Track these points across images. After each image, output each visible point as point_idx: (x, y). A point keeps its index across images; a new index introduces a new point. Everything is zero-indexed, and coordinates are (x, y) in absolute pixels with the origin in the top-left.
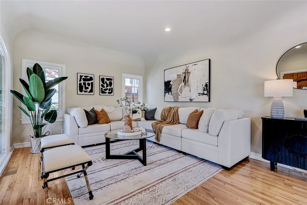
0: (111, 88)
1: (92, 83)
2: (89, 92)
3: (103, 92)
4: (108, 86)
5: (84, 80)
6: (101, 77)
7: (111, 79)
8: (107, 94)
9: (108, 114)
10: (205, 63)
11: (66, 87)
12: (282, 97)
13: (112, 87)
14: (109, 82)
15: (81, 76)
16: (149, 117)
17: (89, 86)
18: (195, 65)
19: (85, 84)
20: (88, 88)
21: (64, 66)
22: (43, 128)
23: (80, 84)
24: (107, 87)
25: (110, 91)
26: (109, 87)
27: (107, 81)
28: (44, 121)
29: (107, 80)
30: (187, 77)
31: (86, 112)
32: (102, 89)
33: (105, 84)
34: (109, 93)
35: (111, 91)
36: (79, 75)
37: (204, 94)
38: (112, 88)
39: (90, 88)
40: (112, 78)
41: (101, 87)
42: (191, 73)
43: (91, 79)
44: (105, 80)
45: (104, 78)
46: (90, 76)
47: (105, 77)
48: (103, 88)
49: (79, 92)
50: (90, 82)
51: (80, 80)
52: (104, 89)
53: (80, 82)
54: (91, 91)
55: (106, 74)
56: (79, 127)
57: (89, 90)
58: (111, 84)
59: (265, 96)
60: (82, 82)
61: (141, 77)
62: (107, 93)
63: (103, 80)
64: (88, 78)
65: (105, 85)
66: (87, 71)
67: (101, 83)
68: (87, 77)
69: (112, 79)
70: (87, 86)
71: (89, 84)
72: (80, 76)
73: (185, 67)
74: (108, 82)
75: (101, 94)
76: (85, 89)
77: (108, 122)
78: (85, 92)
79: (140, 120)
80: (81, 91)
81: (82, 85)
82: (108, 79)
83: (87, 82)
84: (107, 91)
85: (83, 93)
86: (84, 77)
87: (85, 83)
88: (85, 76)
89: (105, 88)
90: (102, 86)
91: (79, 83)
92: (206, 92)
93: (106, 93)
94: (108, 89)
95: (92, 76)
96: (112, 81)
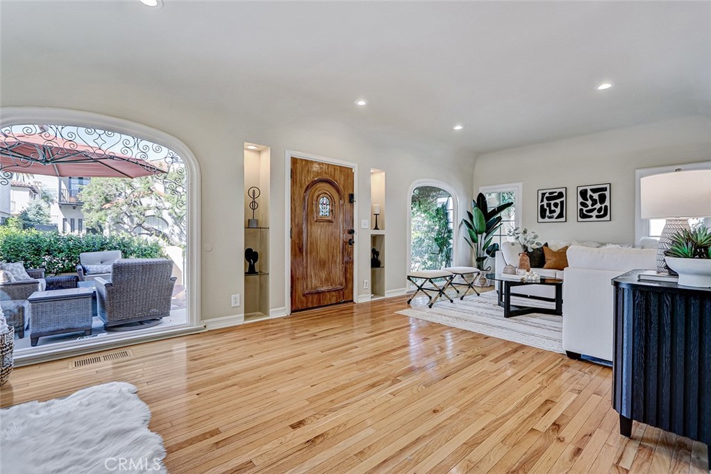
0: (603, 206)
1: (562, 202)
2: (556, 218)
3: (583, 216)
4: (597, 203)
5: (548, 199)
6: (580, 189)
7: (603, 188)
8: (594, 218)
13: (607, 203)
14: (599, 195)
15: (543, 194)
17: (556, 207)
19: (549, 205)
20: (554, 211)
21: (521, 183)
23: (542, 206)
24: (592, 205)
25: (602, 213)
26: (598, 206)
27: (593, 195)
29: (594, 193)
32: (581, 210)
33: (587, 200)
34: (597, 217)
35: (604, 213)
36: (540, 192)
38: (606, 207)
39: (558, 210)
40: (608, 186)
41: (580, 207)
43: (560, 195)
44: (589, 193)
45: (586, 190)
46: (558, 191)
47: (588, 188)
48: (585, 209)
49: (540, 220)
50: (558, 201)
51: (542, 201)
52: (586, 211)
53: (542, 203)
55: (591, 180)
57: (555, 215)
58: (602, 198)
60: (545, 202)
62: (594, 216)
63: (583, 194)
64: (555, 194)
65: (589, 202)
67: (580, 200)
68: (553, 193)
69: (606, 188)
70: (553, 208)
71: (556, 205)
74: (596, 196)
75: (580, 219)
76: (550, 213)
78: (550, 218)
80: (543, 216)
81: (545, 207)
82: (594, 191)
83: (552, 202)
84: (595, 213)
85: (546, 219)
86: (547, 195)
87: (550, 203)
88: (550, 193)
89: (590, 207)
90: (582, 204)
91: (540, 204)
93: (591, 217)
94: (595, 209)
95: (563, 191)
96: (607, 193)
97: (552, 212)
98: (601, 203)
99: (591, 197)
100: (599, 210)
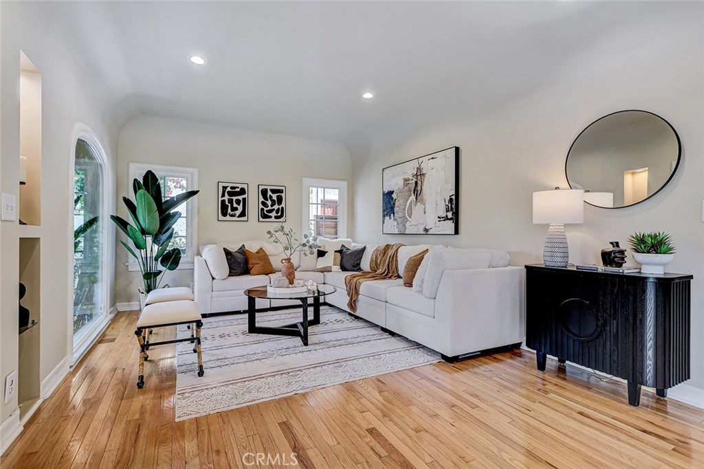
0: (280, 207)
1: (244, 199)
2: (238, 217)
3: (265, 216)
4: (275, 204)
5: (230, 194)
6: (261, 188)
7: (280, 190)
8: (273, 219)
9: (270, 258)
10: (448, 156)
11: (199, 209)
12: (566, 225)
13: (283, 205)
14: (277, 196)
15: (225, 188)
16: (348, 265)
17: (239, 205)
18: (432, 158)
19: (231, 201)
20: (236, 209)
21: (196, 171)
22: (158, 278)
23: (223, 202)
24: (272, 206)
25: (279, 214)
26: (276, 207)
27: (272, 195)
28: (160, 267)
29: (273, 193)
30: (419, 183)
31: (227, 253)
32: (262, 209)
33: (267, 200)
34: (276, 217)
35: (281, 214)
36: (221, 185)
37: (447, 218)
38: (282, 208)
39: (240, 208)
40: (283, 188)
41: (261, 206)
42: (426, 175)
43: (243, 191)
44: (269, 193)
45: (267, 190)
46: (241, 186)
47: (269, 188)
48: (265, 209)
49: (221, 218)
50: (240, 198)
51: (223, 195)
52: (267, 211)
53: (223, 198)
54: (243, 214)
55: (271, 182)
56: (213, 279)
57: (238, 213)
58: (280, 200)
59: (534, 223)
60: (227, 197)
61: (344, 184)
62: (273, 217)
63: (264, 193)
64: (237, 190)
65: (269, 203)
66: (235, 178)
67: (262, 199)
68: (235, 188)
69: (283, 190)
70: (235, 205)
71: (238, 202)
72: (223, 187)
73: (415, 164)
74: (274, 197)
75: (261, 219)
76: (232, 211)
77: (269, 272)
78: (232, 216)
79: (329, 270)
80: (224, 214)
81: (227, 203)
82: (274, 191)
83: (234, 198)
84: (274, 214)
85: (228, 218)
86: (229, 189)
87: (232, 199)
88: (232, 188)
89: (270, 208)
90: (263, 203)
91: (220, 199)
92: (450, 215)
93: (271, 217)
94: (274, 209)
95: (245, 187)
96: (283, 195)
97: (234, 209)
98: (278, 205)
99: (271, 197)
100: (277, 211)
